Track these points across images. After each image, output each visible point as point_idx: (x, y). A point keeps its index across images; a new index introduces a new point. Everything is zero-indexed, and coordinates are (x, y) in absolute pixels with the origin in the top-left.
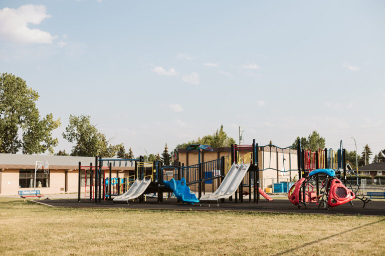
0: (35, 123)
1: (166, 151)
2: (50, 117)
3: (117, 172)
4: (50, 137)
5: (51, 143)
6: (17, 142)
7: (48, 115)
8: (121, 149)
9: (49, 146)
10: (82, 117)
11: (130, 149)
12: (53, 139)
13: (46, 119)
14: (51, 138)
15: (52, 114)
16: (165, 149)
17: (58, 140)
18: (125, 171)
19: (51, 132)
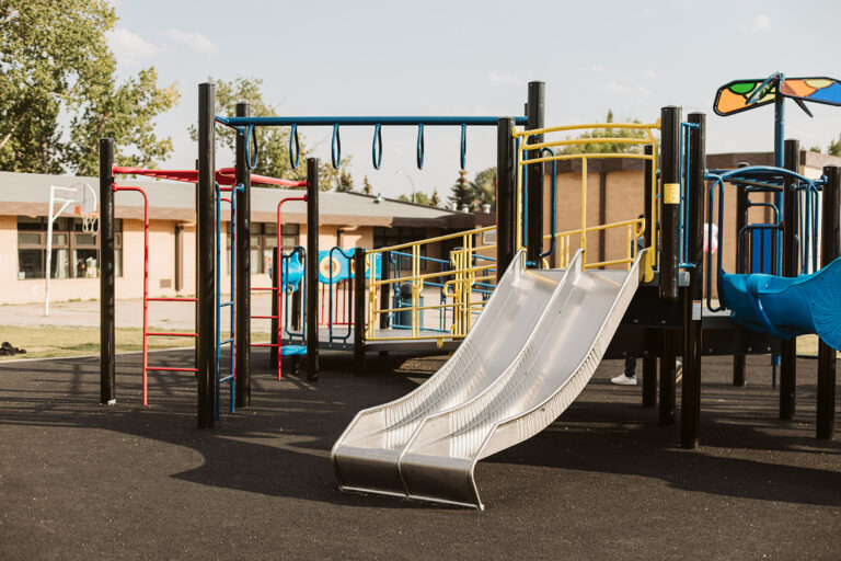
0: (101, 89)
1: (461, 180)
2: (149, 76)
3: (339, 231)
4: (150, 134)
5: (155, 152)
6: (59, 147)
7: (143, 72)
8: (343, 181)
9: (149, 160)
10: (239, 83)
11: (366, 180)
12: (158, 140)
13: (138, 82)
14: (153, 138)
15: (155, 71)
16: (459, 176)
17: (174, 144)
18: (362, 230)
19: (154, 119)
